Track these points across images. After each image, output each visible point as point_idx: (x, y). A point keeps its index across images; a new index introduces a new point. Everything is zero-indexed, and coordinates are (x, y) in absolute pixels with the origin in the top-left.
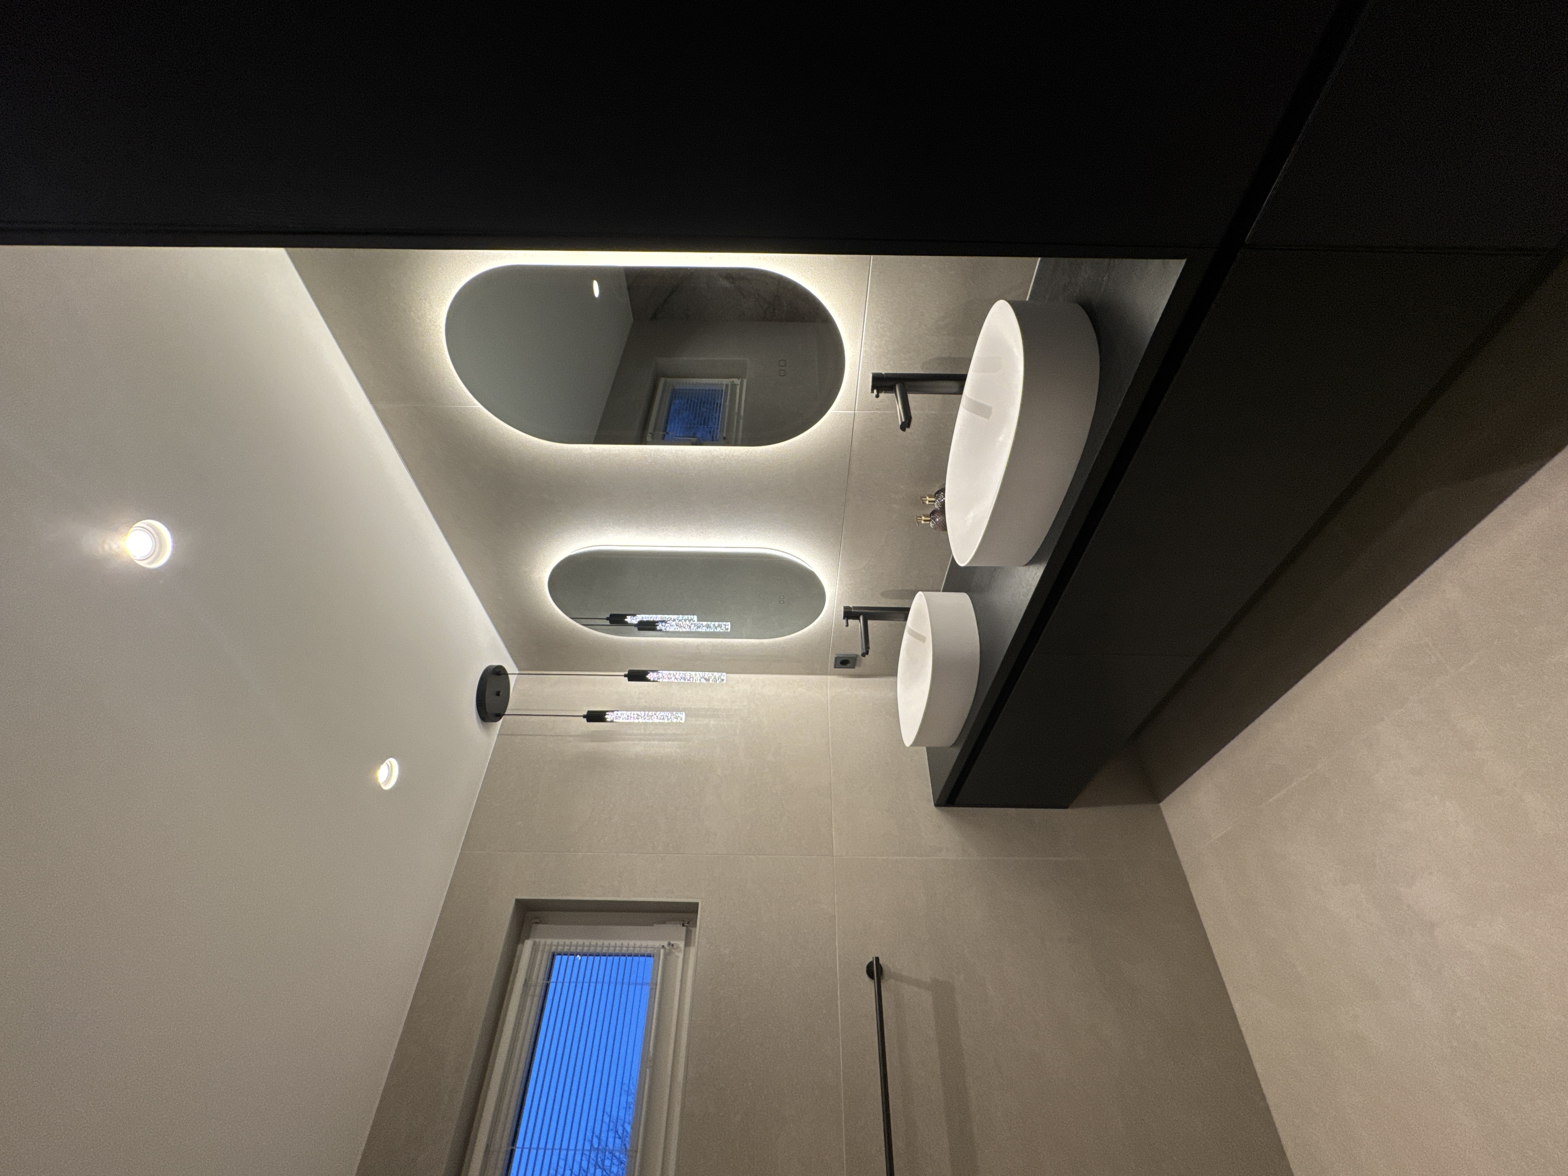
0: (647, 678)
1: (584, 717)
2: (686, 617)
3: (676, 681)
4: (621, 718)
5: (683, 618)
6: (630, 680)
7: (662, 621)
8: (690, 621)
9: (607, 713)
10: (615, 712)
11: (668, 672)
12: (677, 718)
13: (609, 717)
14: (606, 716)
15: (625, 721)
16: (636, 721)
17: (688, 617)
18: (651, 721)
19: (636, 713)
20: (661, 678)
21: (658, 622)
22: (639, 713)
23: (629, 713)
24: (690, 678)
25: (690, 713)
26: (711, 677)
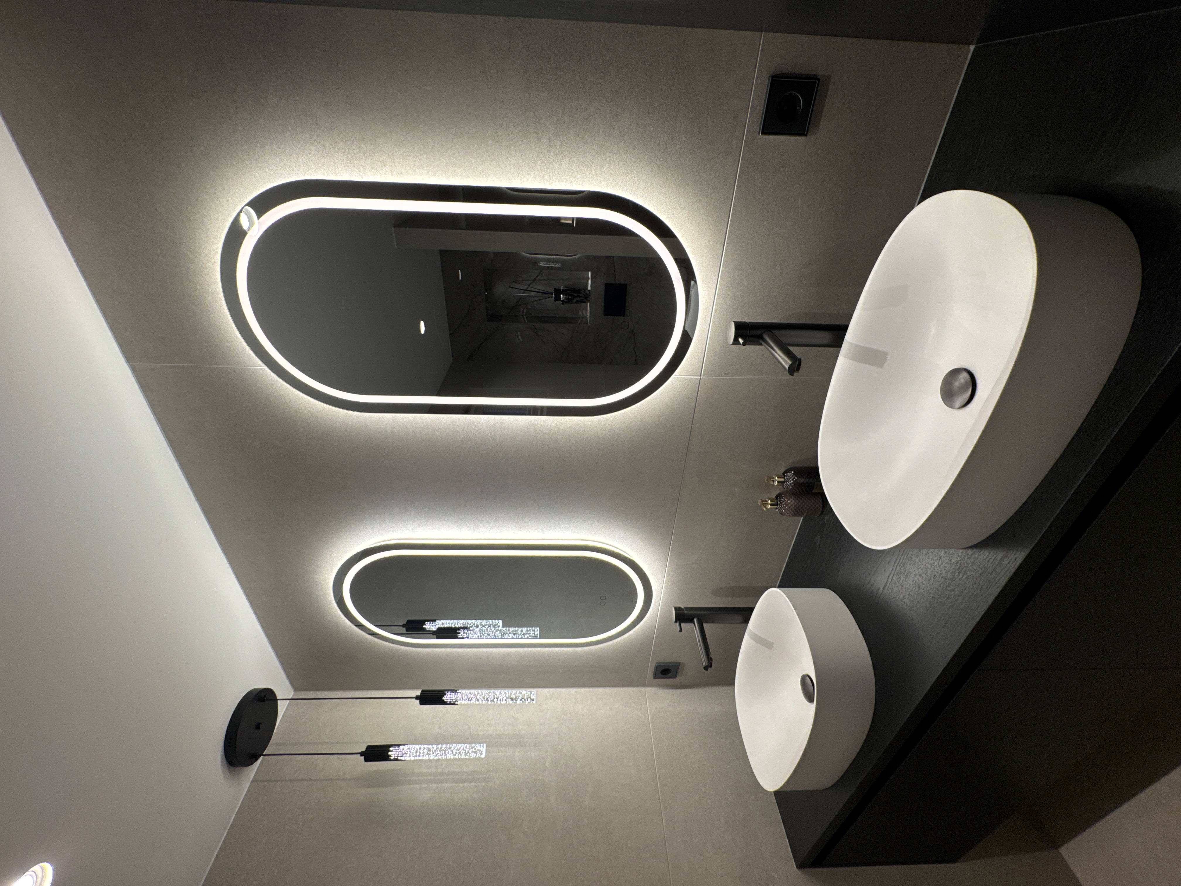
0: (444, 700)
1: (362, 754)
2: (490, 622)
3: (477, 702)
4: (408, 755)
5: (487, 622)
6: (422, 703)
7: (465, 628)
8: (494, 627)
9: (391, 749)
10: (401, 747)
11: (468, 692)
12: (476, 752)
13: (393, 753)
14: (390, 753)
15: (412, 758)
16: (426, 758)
17: (492, 622)
18: (444, 757)
19: (426, 746)
20: (460, 700)
21: (459, 629)
22: (430, 746)
23: (418, 747)
24: (494, 698)
25: (492, 742)
26: (519, 696)
